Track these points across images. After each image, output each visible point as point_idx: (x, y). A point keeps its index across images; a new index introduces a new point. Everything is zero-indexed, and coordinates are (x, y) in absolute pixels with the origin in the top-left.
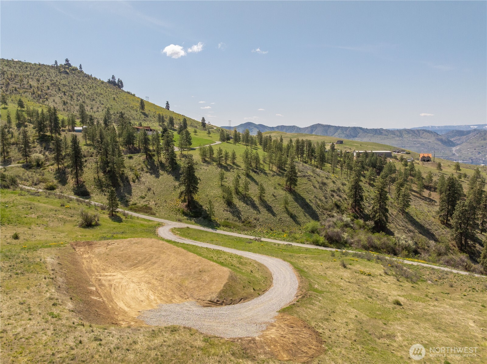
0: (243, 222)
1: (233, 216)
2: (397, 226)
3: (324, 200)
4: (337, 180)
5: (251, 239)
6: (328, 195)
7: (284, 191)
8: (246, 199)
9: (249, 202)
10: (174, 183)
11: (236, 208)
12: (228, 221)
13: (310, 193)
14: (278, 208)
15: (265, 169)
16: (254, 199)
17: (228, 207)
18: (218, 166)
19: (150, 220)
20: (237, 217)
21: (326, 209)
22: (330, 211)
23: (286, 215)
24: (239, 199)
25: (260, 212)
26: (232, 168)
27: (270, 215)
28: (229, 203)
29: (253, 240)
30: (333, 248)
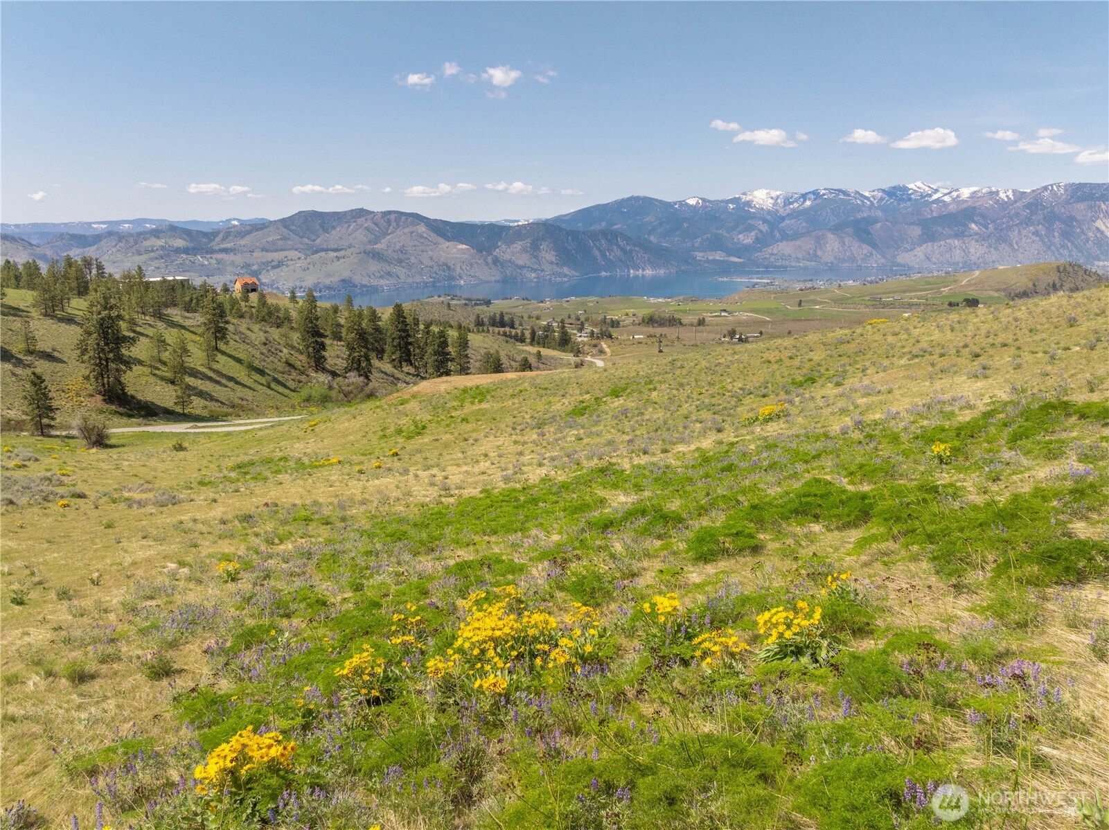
1: (207, 400)
3: (268, 360)
9: (200, 376)
11: (196, 389)
12: (210, 409)
14: (242, 378)
20: (215, 400)
21: (283, 373)
22: (290, 375)
23: (263, 387)
25: (233, 389)
27: (247, 389)
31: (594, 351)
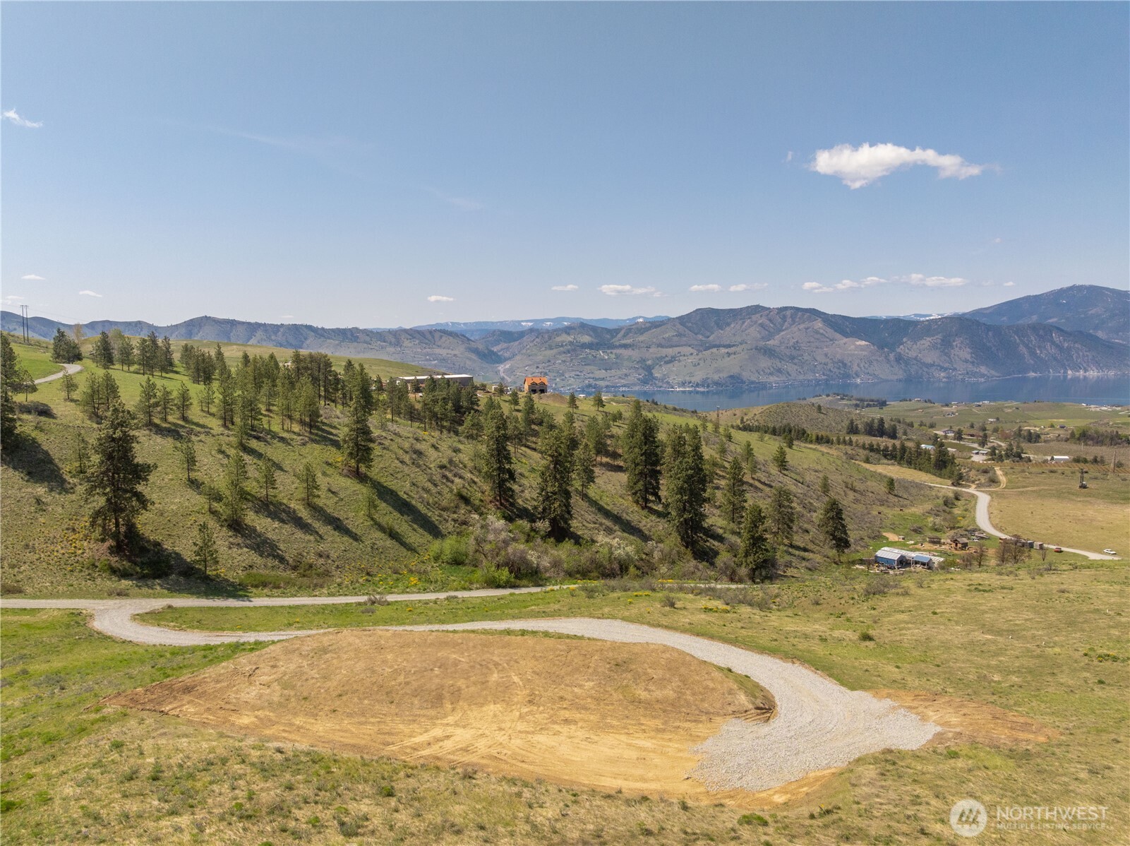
0: (295, 568)
1: (261, 556)
2: (585, 523)
3: (434, 490)
4: (439, 442)
5: (359, 604)
6: (437, 478)
7: (347, 479)
8: (270, 508)
9: (284, 516)
10: (30, 490)
11: (259, 536)
12: (255, 571)
13: (399, 476)
14: (356, 519)
15: (272, 429)
16: (292, 506)
17: (236, 536)
18: (151, 430)
19: (25, 609)
20: (274, 557)
21: (444, 509)
22: (455, 512)
23: (379, 534)
24: (256, 512)
25: (321, 537)
26: (191, 432)
27: (346, 538)
28: (236, 525)
29: (365, 603)
30: (528, 587)
31: (983, 479)
